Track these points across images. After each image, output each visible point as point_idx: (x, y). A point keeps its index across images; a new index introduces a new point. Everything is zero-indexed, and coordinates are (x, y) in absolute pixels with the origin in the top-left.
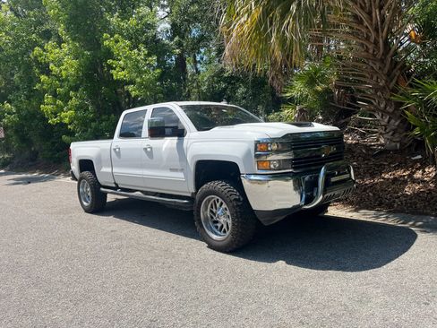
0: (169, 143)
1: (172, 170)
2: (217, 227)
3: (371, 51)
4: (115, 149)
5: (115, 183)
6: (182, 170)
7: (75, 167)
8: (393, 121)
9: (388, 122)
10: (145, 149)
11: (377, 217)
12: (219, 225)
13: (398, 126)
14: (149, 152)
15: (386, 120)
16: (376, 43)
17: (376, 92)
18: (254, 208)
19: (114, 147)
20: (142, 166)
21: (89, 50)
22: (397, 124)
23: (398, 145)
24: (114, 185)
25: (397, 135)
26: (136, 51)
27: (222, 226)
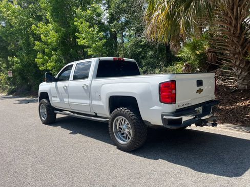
3: (232, 31)
8: (243, 73)
9: (241, 73)
13: (246, 76)
15: (239, 72)
16: (236, 27)
17: (234, 55)
22: (246, 74)
23: (246, 87)
25: (245, 81)
26: (92, 29)
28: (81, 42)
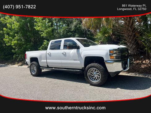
0: (74, 51)
1: (74, 60)
2: (93, 78)
3: (127, 24)
4: (48, 54)
5: (47, 65)
6: (79, 60)
7: (28, 60)
8: (133, 46)
9: (132, 46)
10: (63, 53)
11: (136, 75)
12: (94, 78)
14: (65, 55)
15: (131, 45)
17: (128, 37)
18: (109, 71)
19: (47, 53)
20: (61, 59)
21: (24, 20)
22: (135, 47)
23: (135, 53)
24: (47, 66)
25: (134, 50)
26: (45, 21)
27: (95, 78)
28: (37, 28)
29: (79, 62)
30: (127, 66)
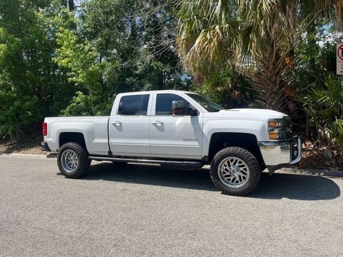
1: (184, 140)
2: (229, 180)
4: (114, 124)
5: (110, 152)
7: (51, 138)
10: (155, 124)
12: (232, 178)
14: (161, 128)
18: (267, 164)
19: (112, 122)
20: (149, 138)
27: (235, 178)
29: (196, 144)
30: (297, 154)
